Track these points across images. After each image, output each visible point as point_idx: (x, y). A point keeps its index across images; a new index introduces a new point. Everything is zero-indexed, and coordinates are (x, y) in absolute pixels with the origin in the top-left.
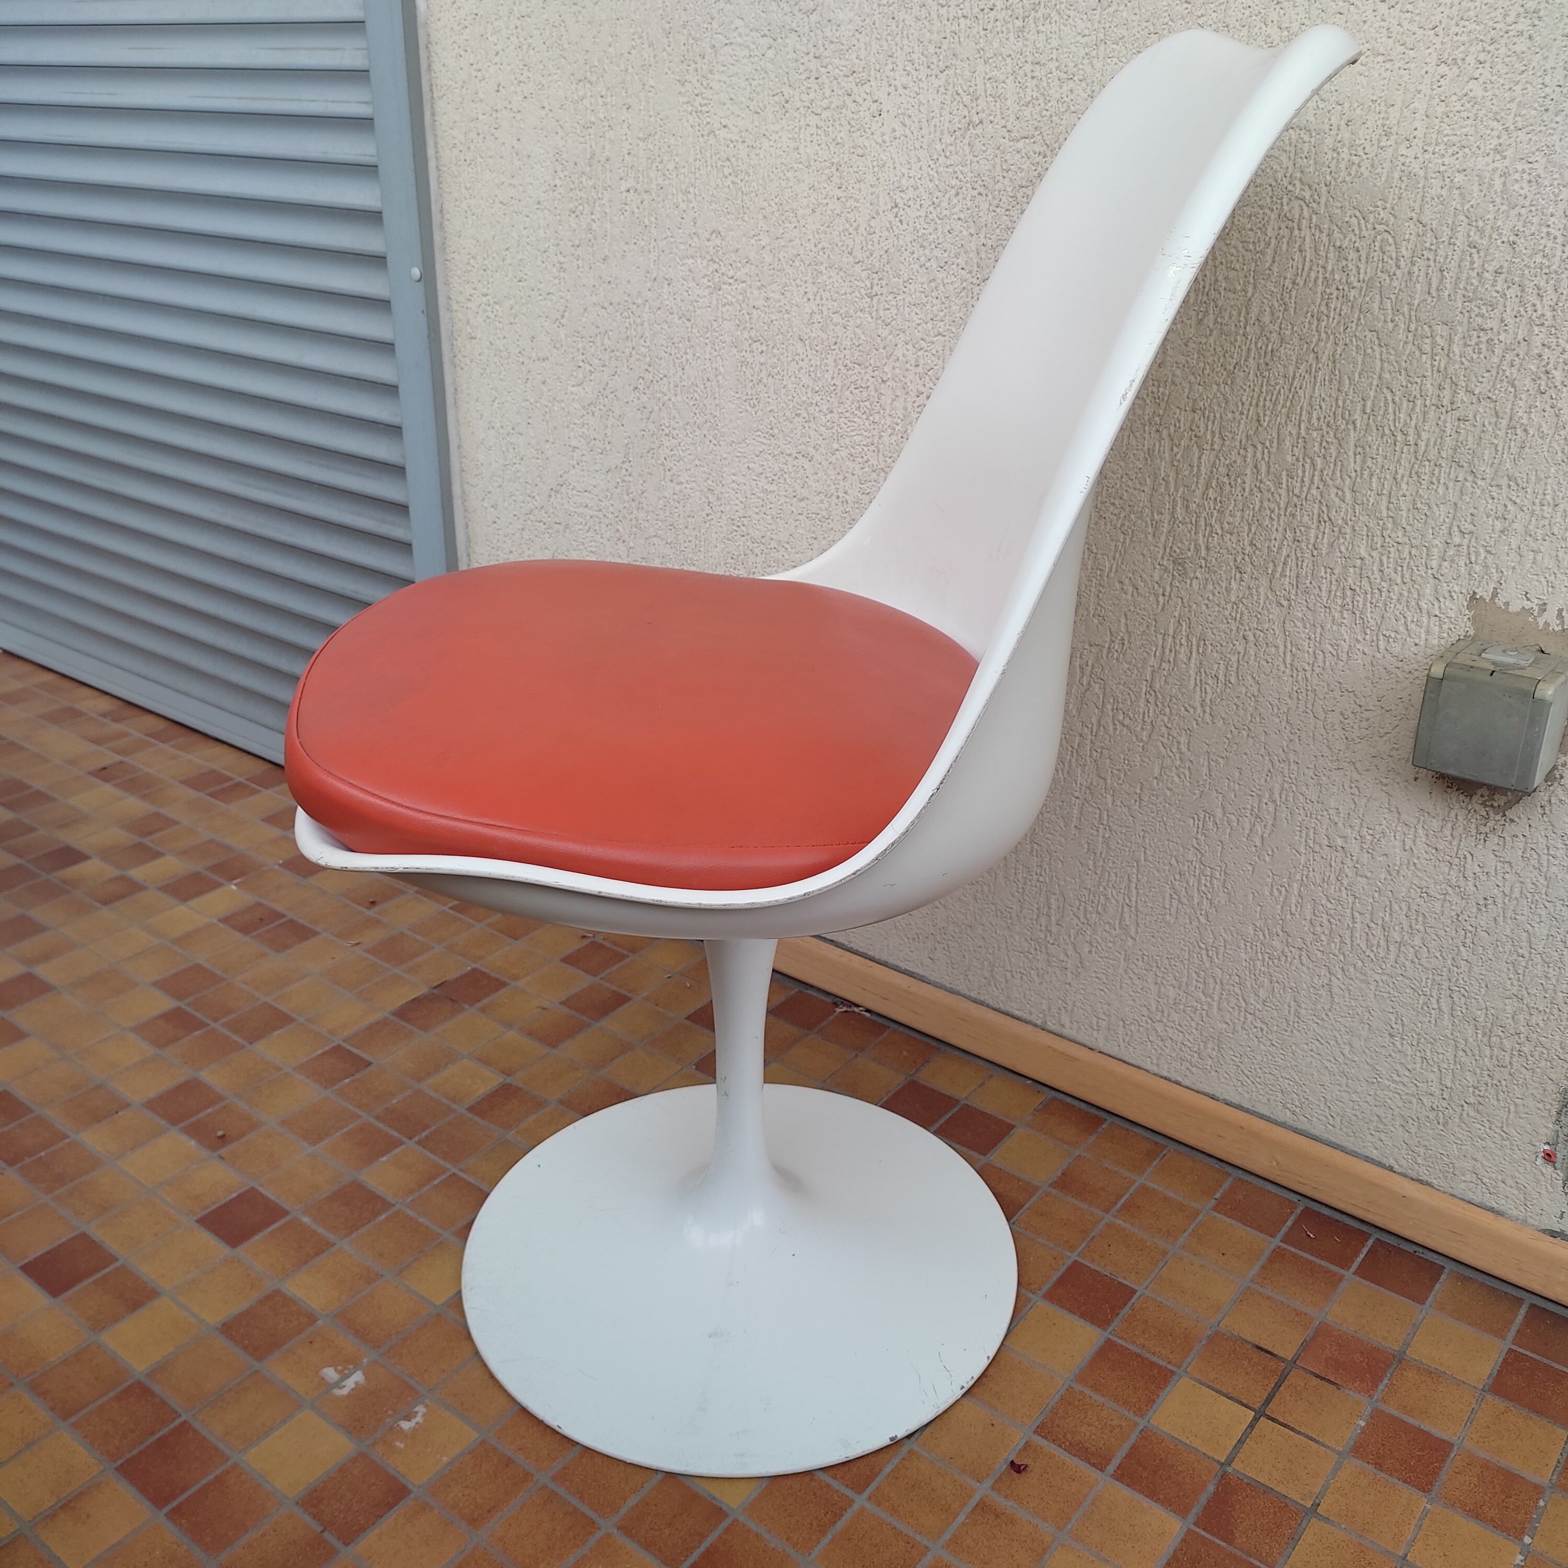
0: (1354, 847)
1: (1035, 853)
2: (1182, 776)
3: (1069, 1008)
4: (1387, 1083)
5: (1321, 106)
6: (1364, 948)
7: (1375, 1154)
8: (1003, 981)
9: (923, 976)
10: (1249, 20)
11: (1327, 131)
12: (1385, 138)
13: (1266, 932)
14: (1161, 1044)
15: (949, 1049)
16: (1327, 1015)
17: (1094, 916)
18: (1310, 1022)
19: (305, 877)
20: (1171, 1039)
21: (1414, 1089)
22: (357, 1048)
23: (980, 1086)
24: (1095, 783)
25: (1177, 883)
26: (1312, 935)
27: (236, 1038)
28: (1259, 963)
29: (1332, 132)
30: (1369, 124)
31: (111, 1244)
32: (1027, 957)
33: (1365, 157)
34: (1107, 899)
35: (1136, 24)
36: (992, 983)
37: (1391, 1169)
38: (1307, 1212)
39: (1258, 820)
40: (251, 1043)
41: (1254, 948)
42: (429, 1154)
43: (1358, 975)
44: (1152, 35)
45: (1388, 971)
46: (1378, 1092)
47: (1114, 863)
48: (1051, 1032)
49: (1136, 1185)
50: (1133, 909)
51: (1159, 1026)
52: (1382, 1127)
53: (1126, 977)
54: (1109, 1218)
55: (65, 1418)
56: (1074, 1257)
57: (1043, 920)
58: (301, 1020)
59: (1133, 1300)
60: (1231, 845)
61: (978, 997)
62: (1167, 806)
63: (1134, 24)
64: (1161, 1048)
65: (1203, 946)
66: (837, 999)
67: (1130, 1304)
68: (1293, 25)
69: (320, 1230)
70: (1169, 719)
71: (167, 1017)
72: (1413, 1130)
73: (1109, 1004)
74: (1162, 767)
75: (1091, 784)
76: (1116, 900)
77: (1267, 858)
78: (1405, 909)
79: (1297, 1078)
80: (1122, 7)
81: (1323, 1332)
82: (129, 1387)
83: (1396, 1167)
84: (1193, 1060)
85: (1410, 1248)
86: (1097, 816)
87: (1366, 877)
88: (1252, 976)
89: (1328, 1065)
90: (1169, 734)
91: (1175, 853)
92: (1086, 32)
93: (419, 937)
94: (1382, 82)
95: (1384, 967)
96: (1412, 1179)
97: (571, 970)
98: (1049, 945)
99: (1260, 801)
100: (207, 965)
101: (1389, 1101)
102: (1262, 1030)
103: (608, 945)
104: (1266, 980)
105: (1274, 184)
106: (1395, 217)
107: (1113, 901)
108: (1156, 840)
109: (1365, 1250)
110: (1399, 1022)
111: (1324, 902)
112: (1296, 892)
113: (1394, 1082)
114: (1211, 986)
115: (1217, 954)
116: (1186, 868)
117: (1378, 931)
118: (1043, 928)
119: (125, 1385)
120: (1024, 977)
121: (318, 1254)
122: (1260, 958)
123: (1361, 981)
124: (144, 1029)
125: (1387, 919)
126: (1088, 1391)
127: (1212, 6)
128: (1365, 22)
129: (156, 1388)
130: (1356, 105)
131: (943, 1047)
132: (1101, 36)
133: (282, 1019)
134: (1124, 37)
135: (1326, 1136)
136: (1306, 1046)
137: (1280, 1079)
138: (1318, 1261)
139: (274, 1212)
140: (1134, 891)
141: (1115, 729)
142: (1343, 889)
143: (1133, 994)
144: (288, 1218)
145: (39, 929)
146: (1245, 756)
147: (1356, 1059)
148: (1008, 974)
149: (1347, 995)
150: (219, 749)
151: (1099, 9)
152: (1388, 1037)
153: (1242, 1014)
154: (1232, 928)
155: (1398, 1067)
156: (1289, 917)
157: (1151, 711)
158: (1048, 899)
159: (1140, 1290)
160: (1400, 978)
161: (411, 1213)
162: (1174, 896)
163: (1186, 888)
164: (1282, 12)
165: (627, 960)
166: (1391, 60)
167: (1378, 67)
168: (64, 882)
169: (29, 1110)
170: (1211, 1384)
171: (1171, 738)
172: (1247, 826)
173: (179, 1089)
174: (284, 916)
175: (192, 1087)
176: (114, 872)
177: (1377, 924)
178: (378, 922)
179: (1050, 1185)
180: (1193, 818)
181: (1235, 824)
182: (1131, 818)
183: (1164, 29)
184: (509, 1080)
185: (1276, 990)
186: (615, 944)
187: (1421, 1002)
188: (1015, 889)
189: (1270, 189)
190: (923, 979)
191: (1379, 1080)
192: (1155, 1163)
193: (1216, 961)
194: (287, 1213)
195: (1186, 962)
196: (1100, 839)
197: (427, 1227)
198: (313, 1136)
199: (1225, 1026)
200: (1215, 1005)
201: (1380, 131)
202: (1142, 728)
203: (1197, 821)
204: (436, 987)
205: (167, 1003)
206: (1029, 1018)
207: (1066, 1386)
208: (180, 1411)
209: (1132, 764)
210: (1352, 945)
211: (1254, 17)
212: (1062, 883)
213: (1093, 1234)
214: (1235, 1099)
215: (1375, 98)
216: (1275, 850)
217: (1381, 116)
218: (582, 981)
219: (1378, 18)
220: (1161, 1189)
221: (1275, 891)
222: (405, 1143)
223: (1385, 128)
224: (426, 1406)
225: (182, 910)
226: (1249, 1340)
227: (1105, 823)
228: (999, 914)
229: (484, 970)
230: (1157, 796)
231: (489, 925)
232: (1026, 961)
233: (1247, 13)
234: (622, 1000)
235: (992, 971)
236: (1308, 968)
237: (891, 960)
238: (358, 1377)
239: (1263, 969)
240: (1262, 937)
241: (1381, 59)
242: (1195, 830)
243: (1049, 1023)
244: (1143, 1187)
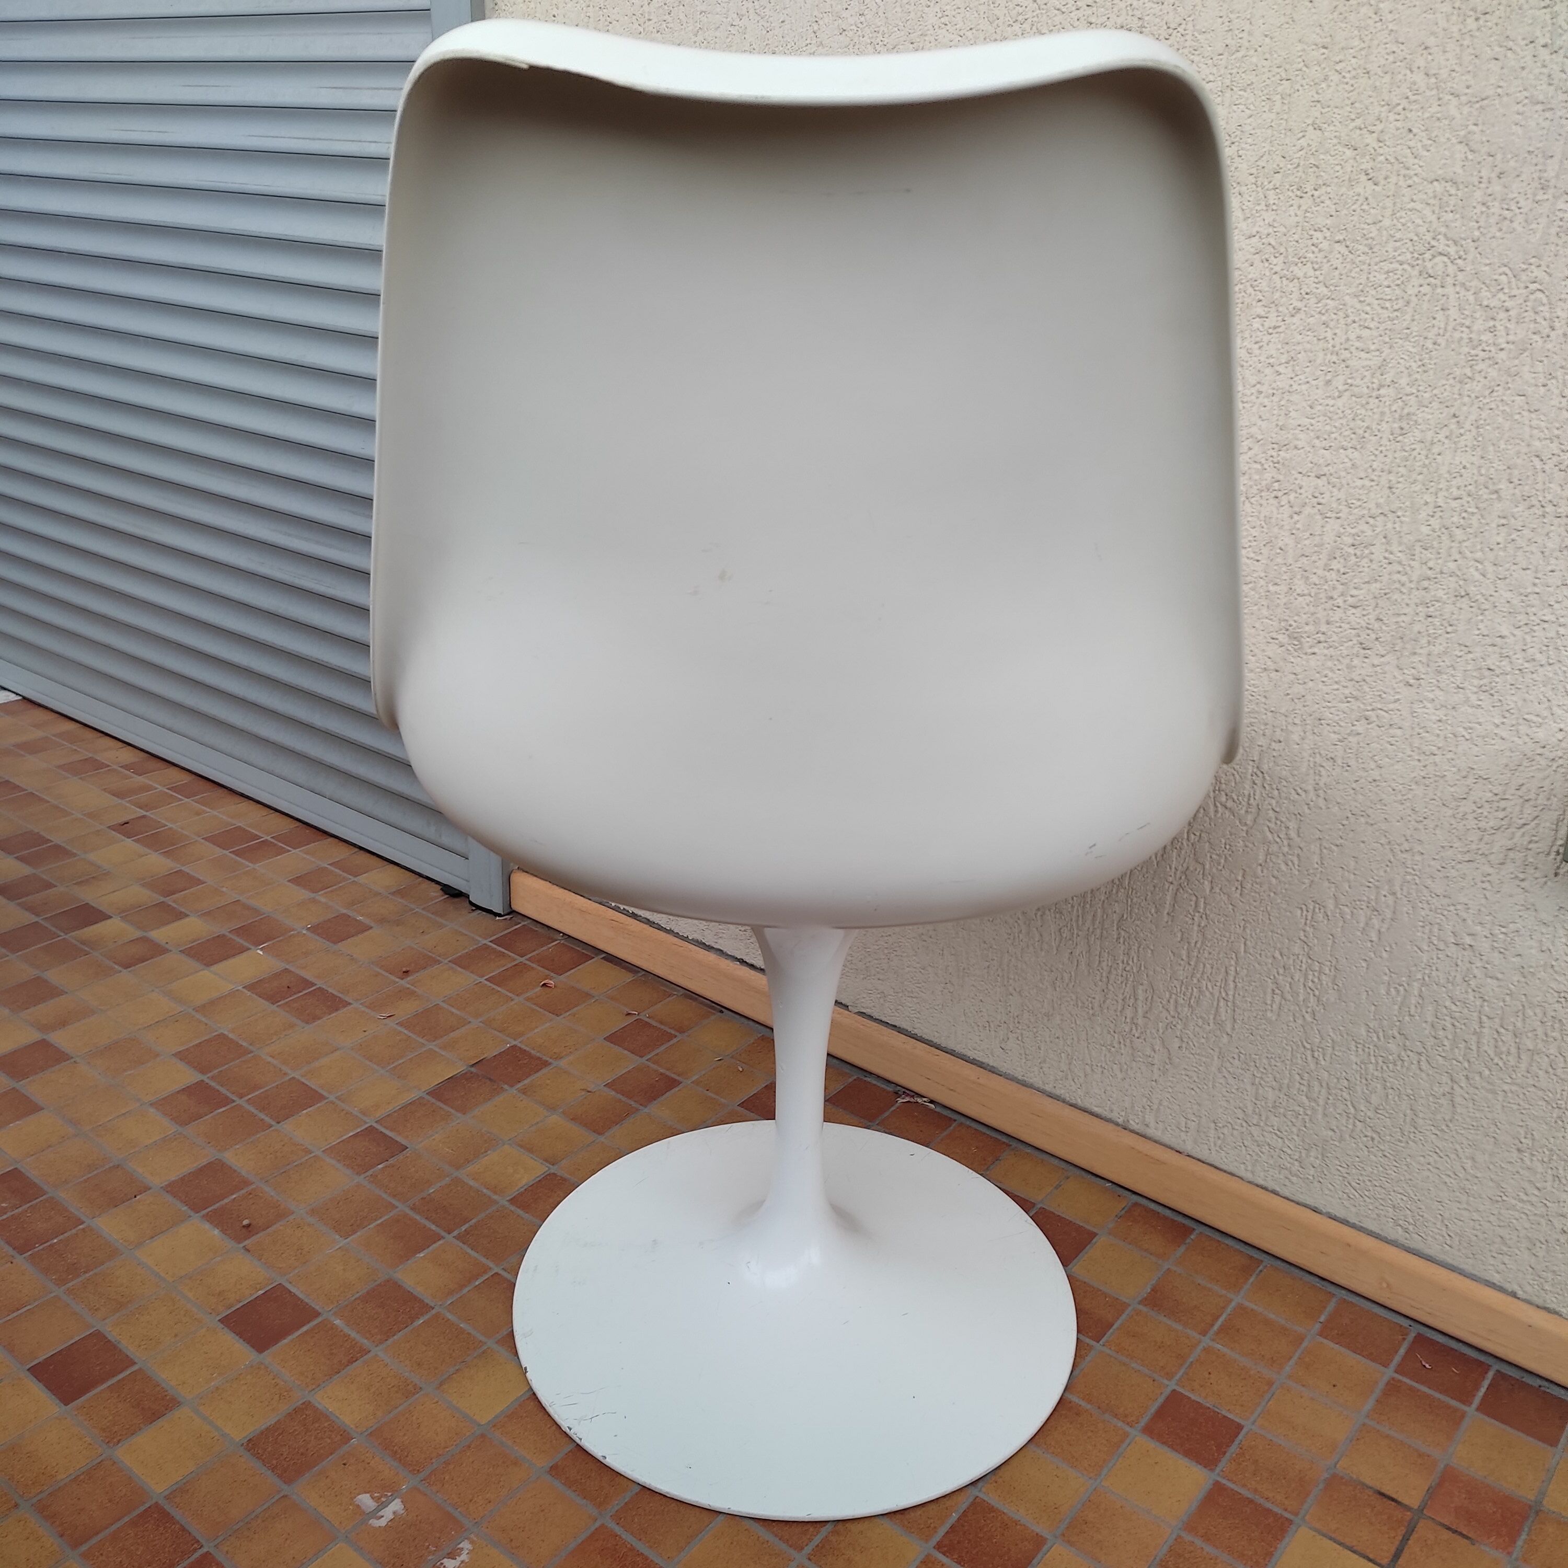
0: (1484, 946)
1: (1122, 940)
2: (1290, 863)
3: (1155, 1107)
4: (1514, 1202)
5: (1470, 157)
6: (1492, 1055)
7: (1496, 1278)
8: (1082, 1075)
9: (993, 1067)
10: (1393, 66)
11: (1476, 183)
12: (1541, 192)
13: (1381, 1034)
14: (1257, 1149)
15: (1021, 1146)
16: (1447, 1126)
17: (1186, 1009)
18: (1428, 1133)
19: (335, 943)
20: (1269, 1145)
21: (1543, 1209)
22: (391, 1130)
23: (1056, 1188)
24: (1191, 868)
25: (1281, 977)
26: (1432, 1039)
27: (262, 1116)
28: (1371, 1067)
29: (1482, 185)
30: (1523, 177)
31: (129, 1347)
32: (1109, 1051)
33: (1518, 211)
34: (1200, 992)
35: (1266, 70)
36: (1070, 1077)
37: (1514, 1295)
38: (1419, 1338)
39: (1376, 913)
40: (278, 1123)
41: (1367, 1050)
42: (469, 1251)
43: (1485, 1084)
44: (1284, 82)
45: (1519, 1081)
46: (1503, 1211)
47: (1210, 953)
48: (1133, 1131)
49: (1233, 1304)
50: (1229, 1004)
51: (1255, 1131)
52: (1505, 1249)
53: (1220, 1075)
54: (1206, 1341)
55: (75, 1545)
56: (1172, 1385)
57: (1129, 1012)
58: (332, 1098)
59: (1240, 1437)
60: (1344, 939)
61: (1054, 1091)
62: (1272, 894)
63: (1264, 70)
64: (1257, 1154)
65: (1308, 1046)
66: (899, 1088)
67: (1237, 1442)
68: (1442, 71)
69: (353, 1334)
70: (1277, 802)
71: (188, 1090)
72: (1541, 1254)
73: (1199, 1105)
74: (1268, 854)
75: (1188, 868)
76: (1211, 993)
77: (1385, 955)
78: (1540, 1015)
79: (1411, 1192)
80: (1252, 52)
81: (1449, 1477)
82: (146, 1510)
83: (1520, 1293)
84: (1293, 1169)
85: (1537, 1382)
86: (1193, 903)
87: (1497, 979)
88: (1364, 1081)
89: (1447, 1180)
90: (1277, 819)
91: (1279, 945)
92: (1211, 78)
93: (454, 1010)
94: (1540, 133)
95: (1514, 1076)
96: (1538, 1307)
97: (617, 1049)
98: (1134, 1039)
99: (1378, 893)
100: (231, 1036)
101: (1514, 1221)
102: (1373, 1139)
103: (654, 1023)
104: (1379, 1086)
105: (1415, 238)
106: (1550, 275)
107: (1207, 994)
108: (1258, 931)
109: (1486, 1384)
110: (1529, 1136)
111: (1448, 1003)
112: (1416, 993)
113: (1522, 1201)
114: (1316, 1089)
115: (1324, 1055)
116: (1291, 962)
117: (1508, 1037)
118: (1128, 1020)
119: (142, 1509)
120: (1105, 1071)
121: (352, 1361)
122: (1373, 1061)
123: (1488, 1091)
124: (164, 1104)
125: (1519, 1024)
126: (1198, 1542)
127: (1351, 51)
128: (1523, 68)
129: (176, 1514)
130: (1509, 156)
131: (1014, 1144)
132: (1228, 82)
133: (311, 1097)
134: (1252, 83)
135: (1441, 1257)
136: (1422, 1158)
137: (1392, 1193)
138: (1437, 1395)
139: (305, 1313)
140: (1232, 985)
141: (1216, 811)
142: (1470, 990)
143: (1227, 1094)
144: (319, 1319)
145: (55, 992)
146: (1362, 845)
147: (1479, 1175)
148: (1088, 1068)
149: (1471, 1105)
150: (245, 805)
151: (1226, 54)
152: (1516, 1152)
153: (1351, 1121)
154: (1341, 1028)
155: (1526, 1185)
156: (1407, 1018)
157: (1258, 793)
158: (1134, 989)
159: (1247, 1425)
160: (1532, 1089)
161: (450, 1316)
162: (1277, 991)
163: (1290, 984)
164: (1430, 57)
165: (675, 1040)
166: (1552, 109)
167: (1536, 116)
168: (83, 943)
169: (41, 1192)
170: (1333, 1536)
171: (1278, 822)
172: (1363, 919)
173: (201, 1170)
174: (313, 984)
175: (216, 1169)
176: (134, 933)
177: (1507, 1030)
178: (413, 993)
179: (1140, 1303)
180: (1301, 909)
181: (1349, 917)
182: (1230, 907)
183: (1297, 75)
184: (554, 1170)
185: (1390, 1097)
186: (661, 1023)
187: (1555, 1115)
188: (1098, 978)
189: (1410, 244)
190: (993, 1070)
191: (1504, 1198)
192: (1252, 1280)
193: (1323, 1063)
194: (318, 1314)
195: (1288, 1062)
196: (1196, 928)
197: (469, 1334)
198: (346, 1227)
199: (1331, 1133)
200: (1320, 1109)
201: (1536, 184)
202: (1247, 812)
203: (1305, 912)
204: (473, 1065)
205: (190, 1076)
206: (1109, 1115)
207: (1174, 1536)
208: (202, 1541)
209: (1234, 849)
210: (1478, 1051)
211: (1399, 64)
212: (1151, 973)
213: (1191, 1360)
214: (1341, 1213)
215: (1531, 149)
216: (1394, 946)
217: (1538, 168)
218: (628, 1062)
219: (1539, 64)
220: (1260, 1310)
221: (1392, 990)
222: (443, 1238)
223: (1542, 181)
224: (472, 1542)
225: (206, 975)
226: (1370, 1484)
227: (1201, 911)
228: (1080, 1004)
229: (523, 1047)
230: (1261, 884)
231: (528, 999)
232: (1108, 1055)
233: (1391, 58)
234: (672, 1083)
235: (1070, 1064)
236: (1428, 1075)
237: (958, 1049)
238: (396, 1506)
239: (1376, 1073)
240: (1375, 1039)
241: (1539, 107)
242: (1303, 921)
243: (1131, 1122)
244: (1240, 1307)
